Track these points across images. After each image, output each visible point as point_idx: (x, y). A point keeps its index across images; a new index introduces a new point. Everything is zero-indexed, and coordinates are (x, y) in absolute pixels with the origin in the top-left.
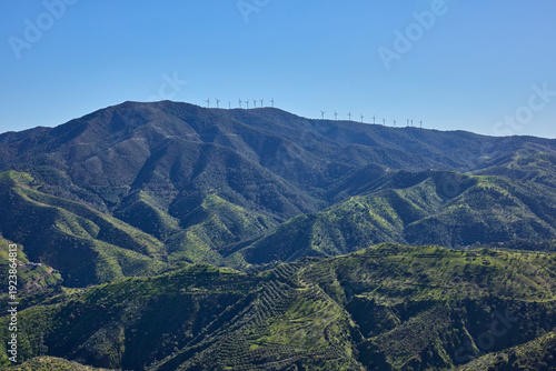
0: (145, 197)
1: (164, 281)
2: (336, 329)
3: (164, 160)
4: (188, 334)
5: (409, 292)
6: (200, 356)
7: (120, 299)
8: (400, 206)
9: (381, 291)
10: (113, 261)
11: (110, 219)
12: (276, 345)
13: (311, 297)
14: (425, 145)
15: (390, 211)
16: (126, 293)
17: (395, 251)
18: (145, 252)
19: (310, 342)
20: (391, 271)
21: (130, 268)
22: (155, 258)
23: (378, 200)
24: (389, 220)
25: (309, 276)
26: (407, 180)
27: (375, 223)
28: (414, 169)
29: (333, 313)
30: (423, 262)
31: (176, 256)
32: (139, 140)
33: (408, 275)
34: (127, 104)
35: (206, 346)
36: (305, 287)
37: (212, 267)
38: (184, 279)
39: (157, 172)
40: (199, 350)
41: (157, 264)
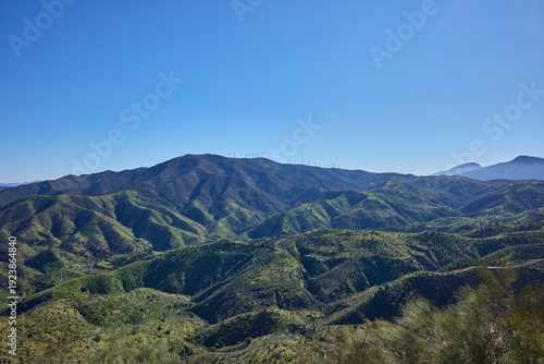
0: (196, 204)
1: (206, 247)
2: (296, 273)
3: (206, 185)
4: (218, 276)
5: (333, 254)
6: (224, 287)
7: (183, 257)
8: (329, 209)
9: (319, 253)
10: (179, 237)
11: (178, 215)
12: (265, 282)
13: (283, 256)
14: (341, 177)
15: (323, 211)
16: (186, 254)
17: (326, 232)
18: (196, 233)
19: (282, 280)
20: (324, 243)
21: (188, 241)
22: (201, 235)
23: (317, 206)
24: (323, 216)
25: (281, 245)
26: (332, 195)
27: (316, 217)
28: (336, 190)
29: (294, 265)
30: (340, 238)
31: (213, 234)
32: (193, 174)
33: (333, 245)
34: (188, 155)
35: (228, 282)
36: (279, 251)
37: (231, 241)
38: (217, 247)
39: (203, 191)
40: (224, 284)
41: (202, 239)
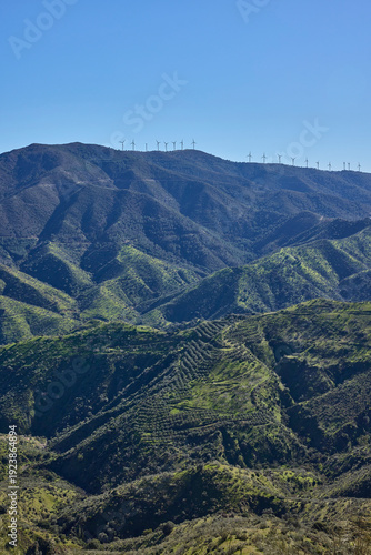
0: (54, 249)
1: (76, 340)
2: (264, 393)
3: (74, 209)
4: (103, 397)
5: (344, 353)
6: (115, 422)
7: (28, 360)
8: (335, 259)
9: (314, 352)
10: (20, 319)
11: (16, 273)
12: (200, 411)
13: (237, 358)
14: (363, 190)
15: (324, 263)
16: (35, 354)
17: (330, 307)
18: (55, 309)
19: (236, 406)
20: (325, 330)
21: (38, 326)
22: (66, 316)
23: (311, 252)
24: (323, 273)
25: (234, 335)
26: (343, 230)
27: (307, 277)
28: (351, 218)
29: (262, 375)
30: (360, 320)
31: (89, 313)
32: (46, 186)
33: (343, 334)
34: (33, 147)
35: (122, 411)
36: (230, 347)
37: (129, 325)
38: (96, 339)
39: (67, 222)
40: (115, 414)
41: (68, 322)
